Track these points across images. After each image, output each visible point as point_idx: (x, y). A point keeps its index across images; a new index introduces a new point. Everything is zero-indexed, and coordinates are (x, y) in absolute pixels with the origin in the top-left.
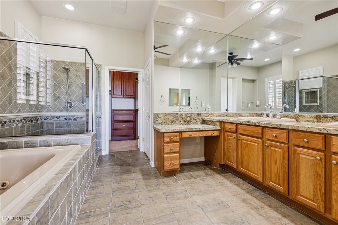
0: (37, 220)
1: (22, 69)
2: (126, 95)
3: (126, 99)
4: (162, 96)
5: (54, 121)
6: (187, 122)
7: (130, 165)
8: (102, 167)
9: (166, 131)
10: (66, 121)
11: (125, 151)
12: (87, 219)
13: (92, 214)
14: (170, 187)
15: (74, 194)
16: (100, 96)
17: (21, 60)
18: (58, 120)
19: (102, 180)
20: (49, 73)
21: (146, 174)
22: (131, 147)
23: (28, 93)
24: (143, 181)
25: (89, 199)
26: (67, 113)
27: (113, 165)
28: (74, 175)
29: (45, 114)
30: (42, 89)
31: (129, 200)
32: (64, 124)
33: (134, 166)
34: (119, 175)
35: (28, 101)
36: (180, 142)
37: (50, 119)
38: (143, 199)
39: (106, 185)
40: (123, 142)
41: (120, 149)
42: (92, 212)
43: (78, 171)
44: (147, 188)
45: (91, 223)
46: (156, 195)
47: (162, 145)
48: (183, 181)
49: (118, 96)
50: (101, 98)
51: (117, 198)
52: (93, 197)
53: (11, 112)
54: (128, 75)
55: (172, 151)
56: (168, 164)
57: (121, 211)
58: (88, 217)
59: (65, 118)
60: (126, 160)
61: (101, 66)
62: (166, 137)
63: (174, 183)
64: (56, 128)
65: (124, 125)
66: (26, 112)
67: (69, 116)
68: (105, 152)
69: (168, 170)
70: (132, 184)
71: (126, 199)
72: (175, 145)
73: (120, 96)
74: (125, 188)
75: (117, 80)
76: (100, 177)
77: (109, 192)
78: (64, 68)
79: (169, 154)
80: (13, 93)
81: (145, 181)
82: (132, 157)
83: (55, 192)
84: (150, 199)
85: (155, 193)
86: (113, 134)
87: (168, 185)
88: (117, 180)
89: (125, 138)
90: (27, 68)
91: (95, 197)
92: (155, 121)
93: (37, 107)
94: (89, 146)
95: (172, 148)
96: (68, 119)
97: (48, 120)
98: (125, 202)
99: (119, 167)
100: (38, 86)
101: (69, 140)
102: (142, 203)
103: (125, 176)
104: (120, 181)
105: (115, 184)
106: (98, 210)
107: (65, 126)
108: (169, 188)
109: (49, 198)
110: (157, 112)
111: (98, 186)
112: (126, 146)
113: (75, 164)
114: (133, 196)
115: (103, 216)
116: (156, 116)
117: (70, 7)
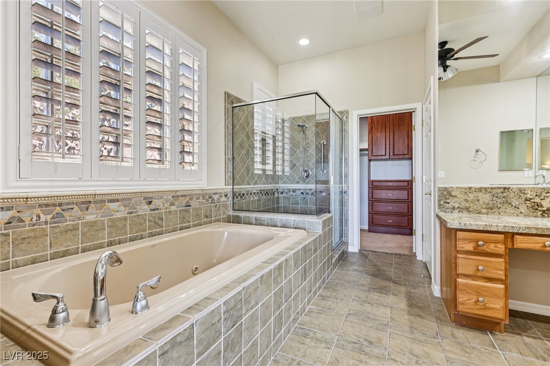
0: (225, 309)
1: (258, 135)
2: (394, 155)
3: (396, 162)
4: (477, 151)
5: (290, 195)
6: (544, 212)
7: (389, 279)
8: (342, 270)
9: (464, 228)
10: (302, 196)
11: (387, 253)
12: (303, 338)
13: (311, 334)
14: (468, 353)
15: (286, 295)
16: (346, 159)
17: (258, 126)
18: (294, 194)
19: (337, 290)
20: (286, 135)
21: (417, 306)
22: (401, 247)
23: (264, 162)
24: (407, 317)
25: (313, 312)
26: (304, 185)
27: (361, 272)
28: (286, 270)
29: (282, 186)
30: (279, 156)
31: (369, 340)
32: (300, 200)
33: (396, 283)
34: (365, 290)
35: (264, 171)
36: (507, 258)
37: (287, 193)
38: (397, 350)
39: (342, 300)
40: (389, 236)
41: (379, 248)
42: (312, 331)
43: (295, 266)
44: (412, 333)
45: (306, 347)
46: (428, 355)
47: (454, 255)
48: (515, 355)
49: (380, 158)
50: (347, 163)
51: (352, 327)
52: (320, 311)
53: (249, 184)
54: (397, 118)
55: (479, 274)
56: (469, 300)
57: (352, 351)
58: (306, 336)
59: (301, 191)
60: (384, 268)
61: (347, 112)
62: (464, 240)
63: (483, 350)
64: (292, 204)
65: (390, 208)
66: (263, 184)
67: (306, 189)
68: (354, 247)
69: (468, 313)
70: (384, 313)
71: (366, 335)
72: (491, 262)
73: (383, 157)
74: (369, 315)
75: (378, 130)
76: (336, 285)
77: (342, 312)
78: (299, 126)
79: (474, 280)
80: (251, 162)
81: (412, 318)
82: (397, 266)
83: (251, 283)
84: (412, 357)
85: (425, 349)
86: (371, 220)
87: (466, 346)
88: (359, 298)
89: (392, 230)
90: (263, 132)
91: (321, 312)
92: (442, 203)
93: (274, 178)
94: (319, 234)
95: (480, 268)
96: (305, 194)
97: (284, 194)
98: (362, 340)
99: (369, 277)
100: (274, 152)
101: (296, 222)
102: (393, 357)
103: (375, 296)
104: (364, 301)
105: (354, 303)
106: (320, 333)
107: (302, 202)
108: (467, 355)
109: (242, 288)
110: (447, 186)
111: (329, 297)
112: (392, 245)
113: (288, 255)
114: (380, 335)
115: (324, 345)
116: (445, 193)
117: (304, 42)
